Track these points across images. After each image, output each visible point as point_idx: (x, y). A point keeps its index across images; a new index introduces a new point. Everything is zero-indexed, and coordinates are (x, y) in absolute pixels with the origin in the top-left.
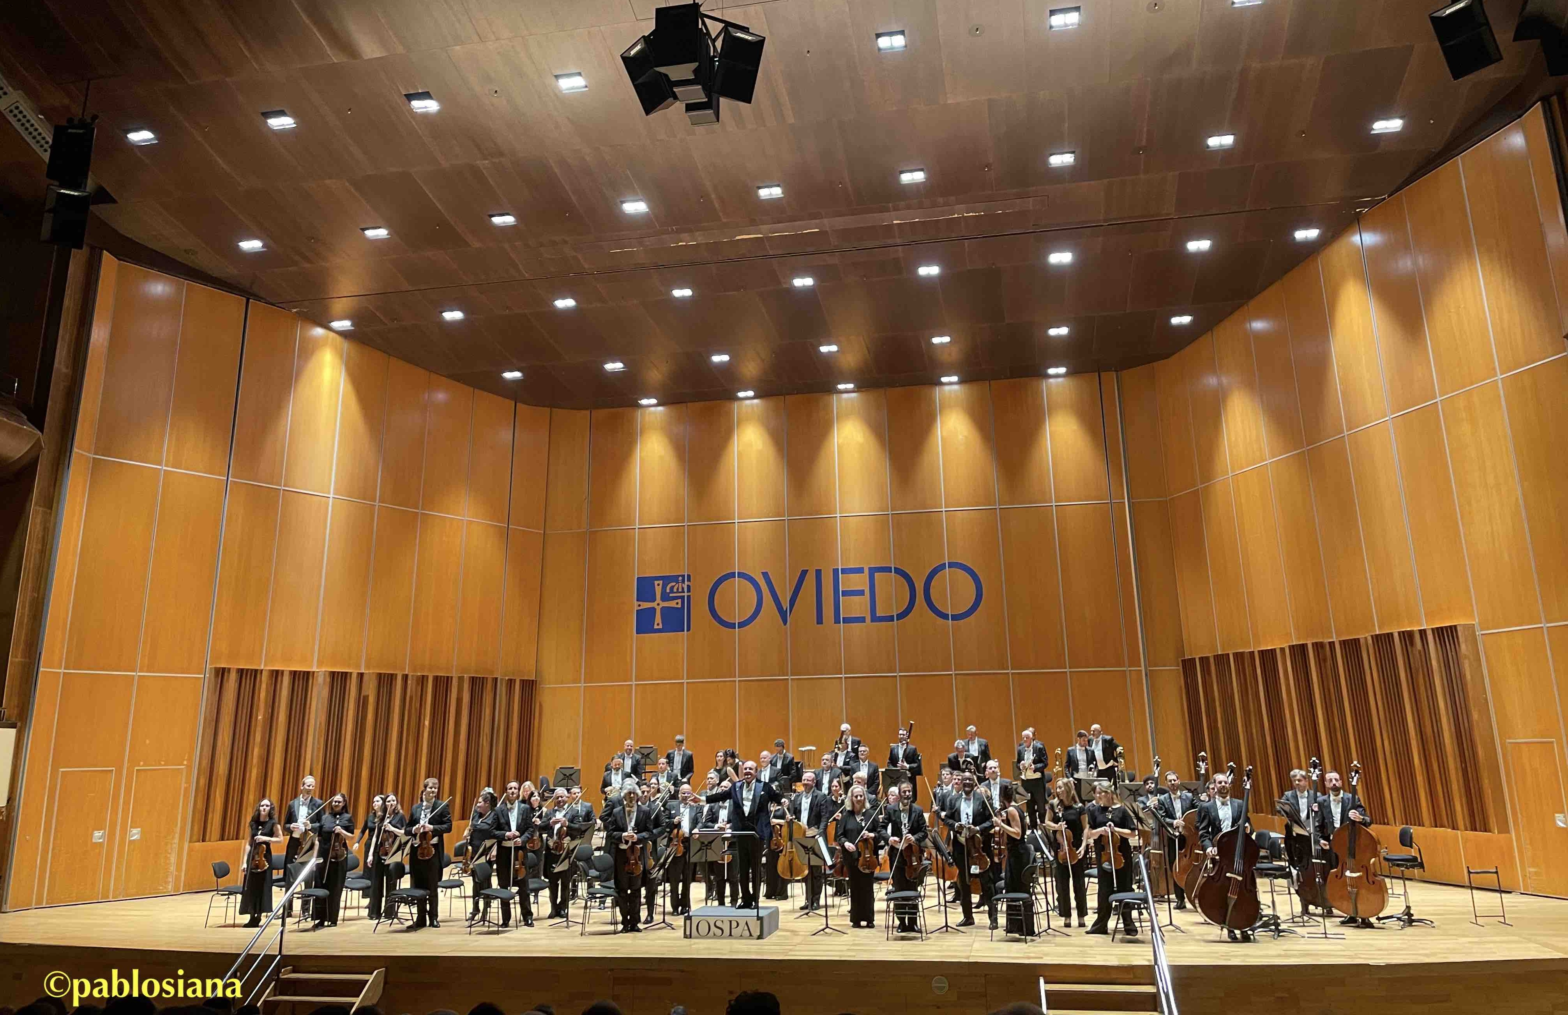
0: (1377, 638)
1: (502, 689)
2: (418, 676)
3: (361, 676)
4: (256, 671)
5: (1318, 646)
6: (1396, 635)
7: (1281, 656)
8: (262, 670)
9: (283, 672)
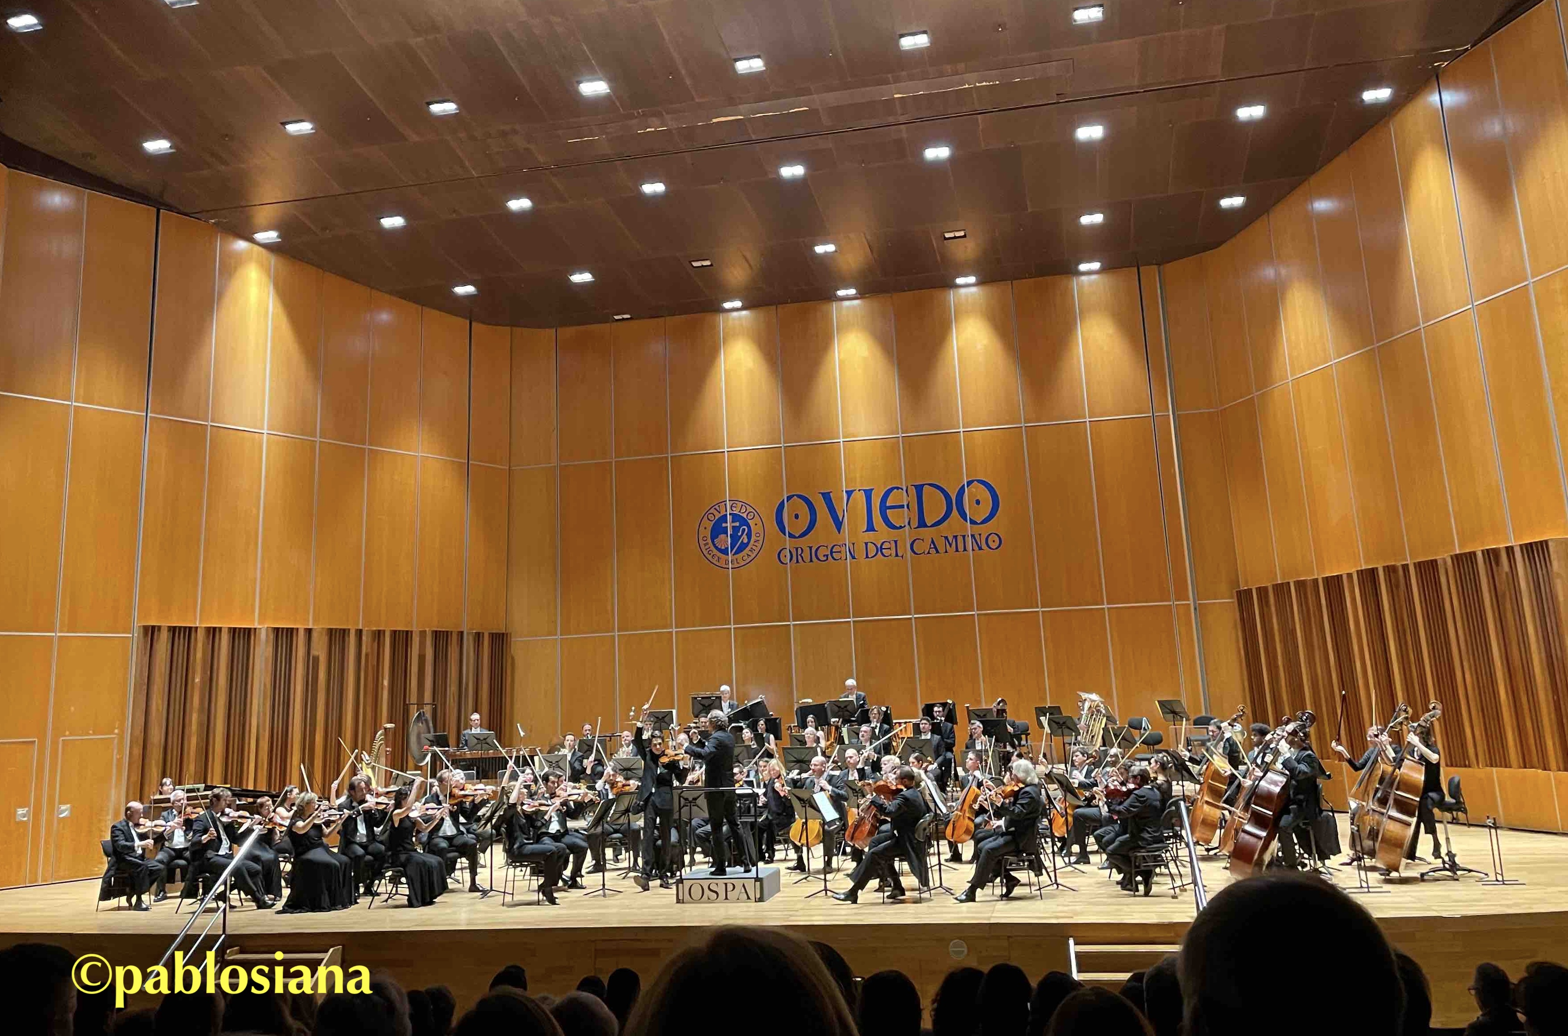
0: (1458, 559)
1: (469, 644)
2: (374, 632)
3: (309, 631)
4: (190, 628)
5: (1390, 570)
6: (1479, 555)
7: (1348, 582)
8: (197, 628)
9: (220, 629)
